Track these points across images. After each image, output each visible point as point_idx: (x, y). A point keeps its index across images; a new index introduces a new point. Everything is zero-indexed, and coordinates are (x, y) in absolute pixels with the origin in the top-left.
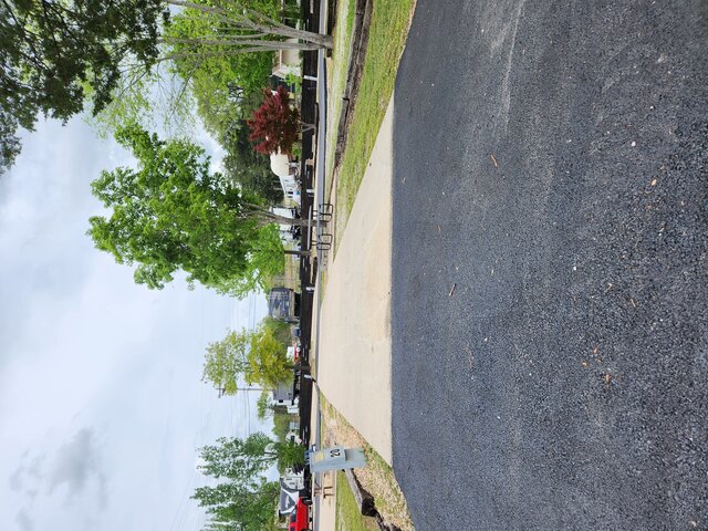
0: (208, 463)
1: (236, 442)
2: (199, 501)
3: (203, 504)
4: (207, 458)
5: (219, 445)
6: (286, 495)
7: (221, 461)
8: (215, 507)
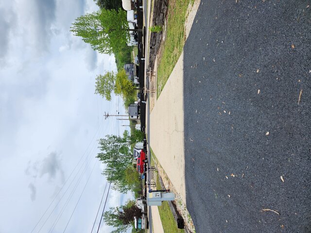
0: (102, 146)
1: (114, 137)
2: (100, 159)
3: (101, 160)
4: (102, 144)
5: (107, 138)
6: (135, 151)
7: (108, 144)
8: (106, 160)
